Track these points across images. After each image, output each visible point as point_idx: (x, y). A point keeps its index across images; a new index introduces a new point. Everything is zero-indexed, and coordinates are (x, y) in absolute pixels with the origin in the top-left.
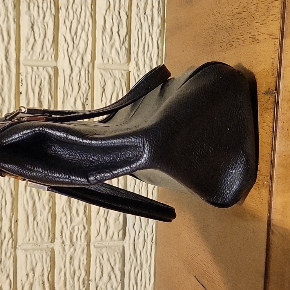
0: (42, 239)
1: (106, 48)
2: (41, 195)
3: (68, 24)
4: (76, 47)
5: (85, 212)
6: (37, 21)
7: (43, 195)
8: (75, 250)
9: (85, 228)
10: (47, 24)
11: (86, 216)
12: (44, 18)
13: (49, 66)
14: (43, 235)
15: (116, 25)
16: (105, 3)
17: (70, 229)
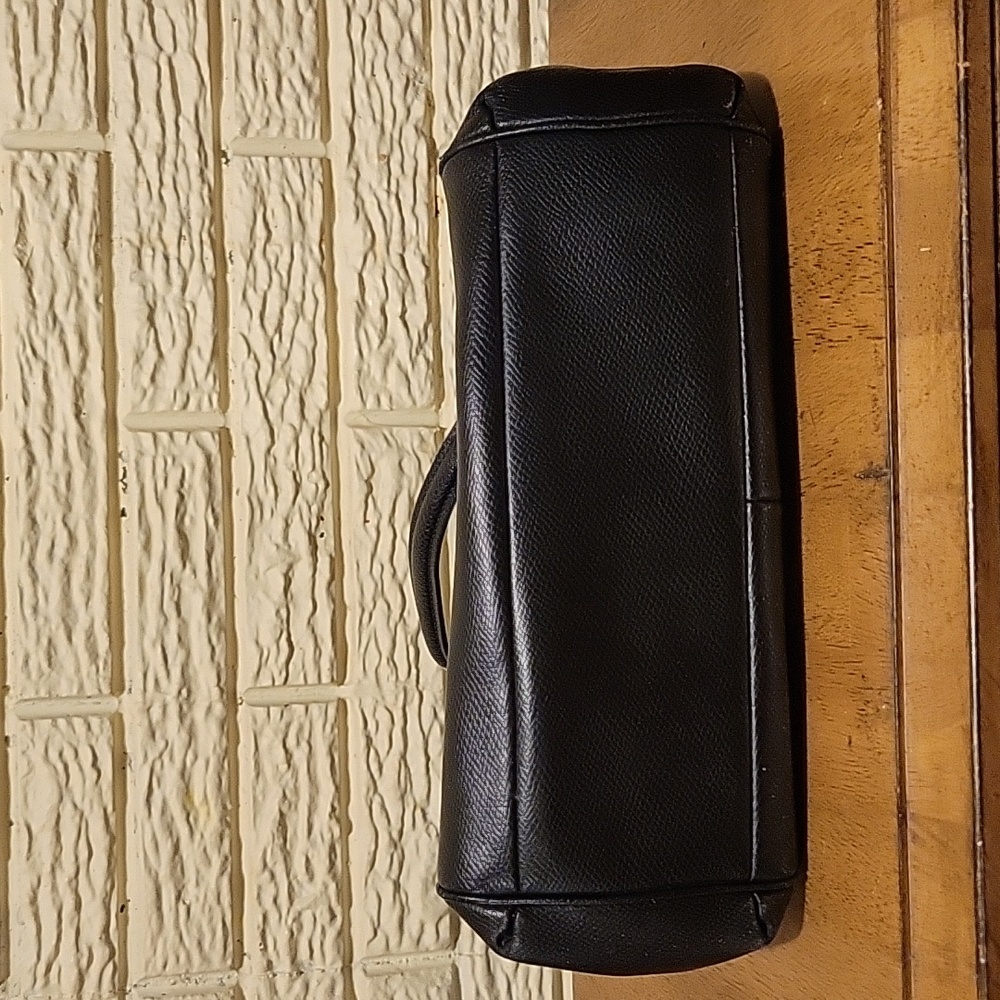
0: (205, 959)
1: (369, 366)
2: (196, 820)
3: (255, 302)
4: (283, 366)
5: (332, 864)
6: (164, 300)
7: (202, 820)
8: (307, 986)
9: (333, 917)
10: (194, 306)
11: (334, 877)
12: (184, 289)
13: (203, 429)
14: (206, 946)
15: (394, 294)
16: (361, 233)
17: (290, 922)
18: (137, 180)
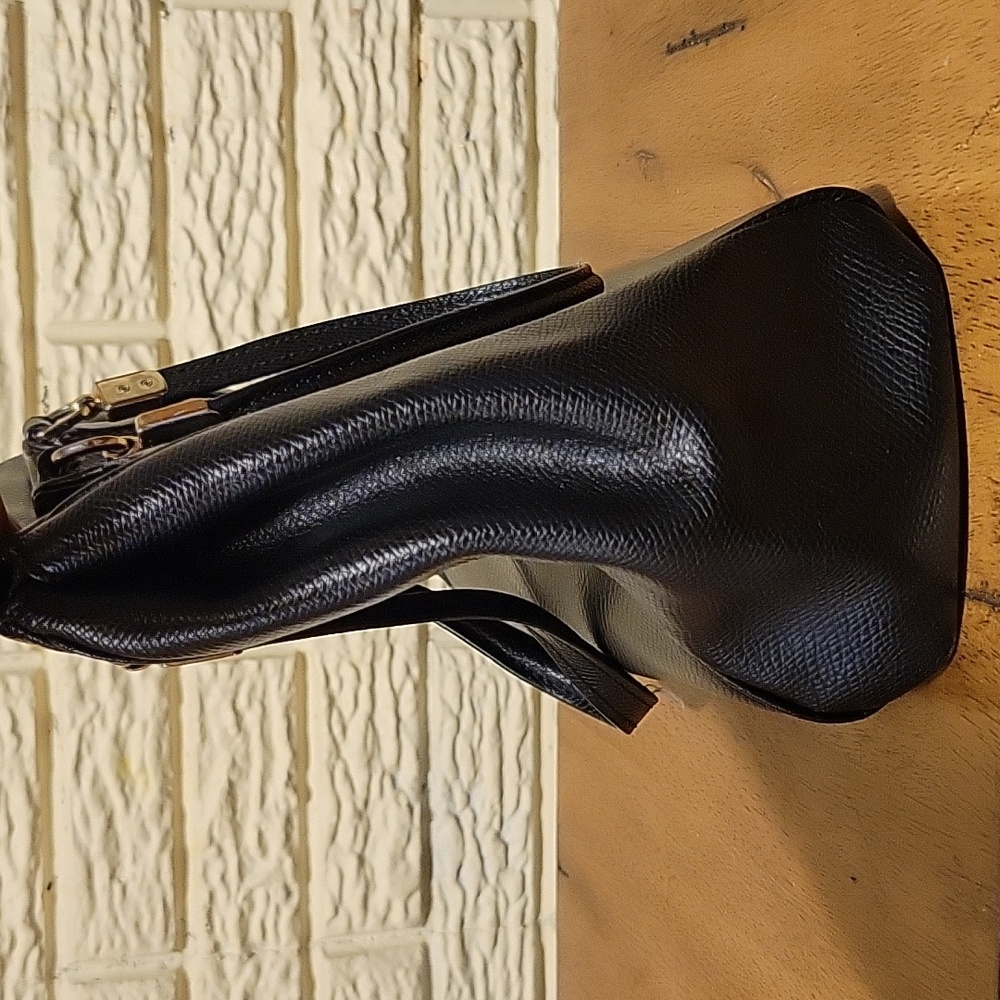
0: (143, 942)
1: (336, 268)
2: (132, 790)
3: (200, 188)
4: (233, 267)
5: (288, 837)
6: (91, 187)
7: (139, 789)
8: (258, 970)
9: (288, 894)
10: (127, 194)
11: (290, 852)
12: (114, 173)
13: (139, 341)
14: (145, 926)
15: (367, 181)
16: (327, 107)
17: (240, 899)
18: (56, 38)
